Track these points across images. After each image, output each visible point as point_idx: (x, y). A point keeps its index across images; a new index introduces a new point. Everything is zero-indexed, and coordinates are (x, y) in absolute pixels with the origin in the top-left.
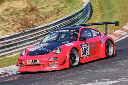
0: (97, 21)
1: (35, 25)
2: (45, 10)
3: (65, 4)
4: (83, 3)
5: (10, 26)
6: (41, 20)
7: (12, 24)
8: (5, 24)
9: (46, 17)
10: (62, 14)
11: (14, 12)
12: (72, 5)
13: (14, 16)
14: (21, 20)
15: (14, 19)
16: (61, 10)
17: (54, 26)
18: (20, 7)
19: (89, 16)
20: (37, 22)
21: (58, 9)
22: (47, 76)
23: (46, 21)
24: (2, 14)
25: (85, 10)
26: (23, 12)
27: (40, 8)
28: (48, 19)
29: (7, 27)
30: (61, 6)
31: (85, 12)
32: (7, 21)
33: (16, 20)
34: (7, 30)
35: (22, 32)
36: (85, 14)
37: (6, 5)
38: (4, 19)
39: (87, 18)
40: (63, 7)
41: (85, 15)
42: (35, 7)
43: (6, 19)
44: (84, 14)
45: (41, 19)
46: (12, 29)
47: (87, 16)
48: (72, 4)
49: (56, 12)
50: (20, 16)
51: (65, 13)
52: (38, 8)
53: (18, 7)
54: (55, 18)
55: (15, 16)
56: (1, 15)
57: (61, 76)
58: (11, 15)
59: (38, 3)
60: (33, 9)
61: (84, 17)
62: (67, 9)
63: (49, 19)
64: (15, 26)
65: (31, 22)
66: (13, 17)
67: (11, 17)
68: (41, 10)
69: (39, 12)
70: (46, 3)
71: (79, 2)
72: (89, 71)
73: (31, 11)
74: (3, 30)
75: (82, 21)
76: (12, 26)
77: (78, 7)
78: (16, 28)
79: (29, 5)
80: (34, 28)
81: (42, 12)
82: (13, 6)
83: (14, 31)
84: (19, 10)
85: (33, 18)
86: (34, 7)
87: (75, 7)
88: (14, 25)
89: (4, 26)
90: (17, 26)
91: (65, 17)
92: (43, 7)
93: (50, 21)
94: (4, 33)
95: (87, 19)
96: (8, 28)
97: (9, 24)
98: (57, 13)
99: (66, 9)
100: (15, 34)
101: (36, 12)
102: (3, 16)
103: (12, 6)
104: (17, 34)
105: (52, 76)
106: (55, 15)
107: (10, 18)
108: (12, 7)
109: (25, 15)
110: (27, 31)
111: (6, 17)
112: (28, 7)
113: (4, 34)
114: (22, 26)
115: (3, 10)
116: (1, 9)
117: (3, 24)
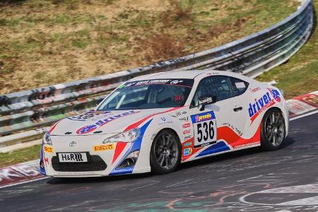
1: (186, 50)
2: (209, 19)
3: (255, 5)
4: (297, 4)
5: (130, 52)
6: (198, 41)
7: (135, 48)
8: (119, 47)
9: (212, 34)
10: (247, 28)
11: (139, 19)
12: (273, 7)
13: (139, 30)
14: (154, 40)
15: (138, 36)
16: (245, 18)
17: (230, 55)
18: (153, 9)
19: (309, 33)
20: (191, 45)
21: (239, 17)
23: (211, 41)
24: (113, 24)
25: (301, 19)
26: (160, 21)
27: (198, 12)
28: (215, 38)
29: (124, 53)
30: (246, 9)
31: (300, 25)
32: (124, 40)
33: (142, 38)
34: (123, 61)
35: (158, 65)
37: (122, 3)
38: (118, 37)
39: (304, 38)
40: (251, 13)
41: (301, 31)
42: (187, 11)
43: (121, 36)
44: (297, 28)
45: (199, 38)
46: (135, 59)
47: (304, 34)
48: (271, 5)
49: (234, 23)
50: (152, 29)
51: (255, 26)
52: (193, 12)
53: (148, 9)
54: (233, 35)
55: (142, 30)
56: (111, 27)
57: (242, 167)
58: (132, 26)
59: (195, 2)
60: (182, 16)
61: (297, 36)
62: (259, 17)
63: (217, 37)
64: (141, 51)
65: (178, 45)
66: (137, 31)
67: (133, 32)
68: (200, 18)
69: (197, 21)
70: (211, 3)
72: (307, 158)
73: (177, 19)
74: (114, 61)
75: (293, 45)
76: (134, 52)
77: (282, 13)
78: (143, 57)
79: (175, 5)
80: (184, 58)
81: (203, 22)
82: (137, 7)
83: (138, 63)
84: (151, 15)
85: (183, 35)
86: (184, 11)
87: (277, 11)
88: (138, 50)
89: (116, 52)
90: (144, 52)
91: (255, 35)
92: (206, 11)
93: (221, 42)
94: (117, 68)
95: (304, 41)
96: (126, 55)
97: (129, 46)
98: (237, 24)
99: (257, 15)
100: (141, 70)
101: (191, 22)
102: (115, 29)
103: (135, 6)
104: (146, 69)
105: (224, 166)
106: (232, 31)
107: (130, 33)
108: (135, 8)
109: (165, 28)
110: (167, 63)
111: (122, 31)
112: (173, 9)
113: (116, 70)
114: (158, 53)
115: (116, 16)
116: (111, 12)
117: (114, 47)
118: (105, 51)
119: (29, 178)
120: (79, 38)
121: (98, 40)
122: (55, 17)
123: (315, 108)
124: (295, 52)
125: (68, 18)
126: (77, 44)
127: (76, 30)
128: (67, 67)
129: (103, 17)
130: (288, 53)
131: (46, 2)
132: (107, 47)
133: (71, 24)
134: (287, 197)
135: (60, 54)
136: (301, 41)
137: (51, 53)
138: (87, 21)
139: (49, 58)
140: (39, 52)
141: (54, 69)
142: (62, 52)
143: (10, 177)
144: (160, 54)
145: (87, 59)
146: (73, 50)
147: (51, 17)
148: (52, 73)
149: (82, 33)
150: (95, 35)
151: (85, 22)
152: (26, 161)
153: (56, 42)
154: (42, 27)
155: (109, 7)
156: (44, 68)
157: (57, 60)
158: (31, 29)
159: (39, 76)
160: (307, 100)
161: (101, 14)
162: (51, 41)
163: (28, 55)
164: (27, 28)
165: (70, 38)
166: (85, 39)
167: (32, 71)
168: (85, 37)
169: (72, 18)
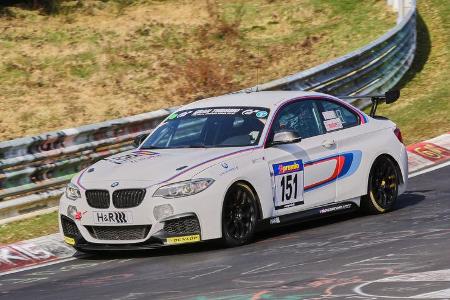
0: (439, 72)
1: (235, 80)
2: (264, 36)
3: (330, 17)
4: (391, 15)
5: (155, 83)
6: (252, 67)
7: (162, 78)
8: (138, 76)
9: (271, 58)
10: (323, 50)
11: (165, 37)
12: (355, 20)
13: (167, 52)
14: (190, 66)
15: (165, 61)
16: (317, 36)
18: (185, 22)
19: (413, 56)
20: (242, 73)
21: (308, 34)
22: (300, 245)
23: (270, 69)
24: (128, 44)
25: (402, 36)
26: (195, 40)
27: (250, 26)
28: (275, 64)
29: (147, 85)
30: (318, 22)
31: (402, 45)
32: (145, 66)
33: (172, 63)
34: (145, 96)
36: (402, 50)
37: (140, 14)
38: (136, 61)
39: (406, 63)
40: (325, 28)
41: (402, 54)
42: (234, 25)
43: (140, 61)
44: (398, 50)
45: (253, 64)
46: (162, 94)
47: (406, 58)
48: (353, 17)
49: (302, 42)
50: (184, 51)
51: (333, 47)
52: (241, 26)
53: (177, 23)
54: (301, 59)
55: (171, 53)
56: (126, 48)
57: (346, 245)
58: (155, 47)
59: (244, 12)
60: (227, 32)
61: (397, 60)
62: (338, 34)
63: (278, 62)
64: (171, 82)
65: (223, 72)
66: (162, 54)
68: (252, 36)
69: (248, 40)
70: (267, 13)
71: (376, 12)
72: (437, 232)
73: (221, 37)
74: (132, 96)
75: (392, 74)
76: (160, 83)
77: (371, 28)
78: (174, 90)
79: (215, 16)
81: (256, 40)
82: (162, 19)
83: (167, 98)
84: (183, 31)
85: (229, 59)
86: (230, 24)
87: (363, 26)
88: (167, 80)
89: (135, 83)
90: (175, 83)
92: (260, 25)
93: (284, 70)
94: (137, 106)
95: (407, 68)
96: (148, 88)
97: (152, 76)
98: (306, 45)
99: (335, 32)
101: (238, 41)
102: (132, 51)
103: (158, 18)
105: (320, 244)
106: (300, 53)
107: (153, 57)
108: (160, 21)
109: (203, 48)
111: (141, 54)
112: (212, 23)
114: (194, 85)
115: (132, 33)
116: (124, 27)
117: (131, 76)
118: (118, 82)
119: (38, 261)
120: (80, 63)
121: (107, 67)
122: (44, 35)
123: (432, 163)
124: (395, 83)
125: (62, 35)
126: (79, 71)
127: (75, 53)
128: (65, 105)
129: (113, 33)
130: (386, 84)
131: (29, 12)
132: (121, 76)
133: (66, 43)
134: (423, 287)
135: (54, 86)
136: (403, 68)
137: (40, 85)
138: (91, 39)
139: (39, 93)
140: (23, 84)
141: (46, 107)
142: (57, 84)
143: (11, 260)
144: (198, 86)
145: (93, 93)
146: (73, 81)
147: (39, 34)
148: (43, 114)
149: (85, 56)
150: (103, 59)
151: (89, 41)
152: (31, 237)
153: (47, 70)
154: (26, 47)
155: (120, 19)
156: (33, 107)
157: (51, 95)
158: (11, 51)
159: (25, 117)
160: (420, 150)
161: (110, 30)
162: (41, 67)
163: (8, 87)
164: (5, 50)
165: (68, 63)
166: (89, 66)
167: (15, 111)
168: (89, 62)
169: (68, 35)
